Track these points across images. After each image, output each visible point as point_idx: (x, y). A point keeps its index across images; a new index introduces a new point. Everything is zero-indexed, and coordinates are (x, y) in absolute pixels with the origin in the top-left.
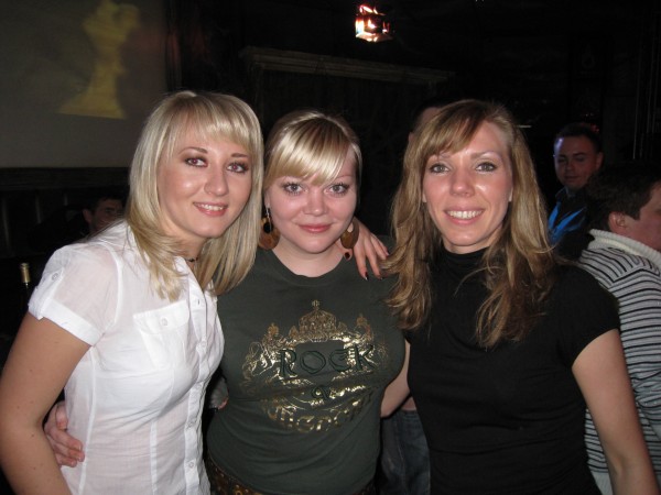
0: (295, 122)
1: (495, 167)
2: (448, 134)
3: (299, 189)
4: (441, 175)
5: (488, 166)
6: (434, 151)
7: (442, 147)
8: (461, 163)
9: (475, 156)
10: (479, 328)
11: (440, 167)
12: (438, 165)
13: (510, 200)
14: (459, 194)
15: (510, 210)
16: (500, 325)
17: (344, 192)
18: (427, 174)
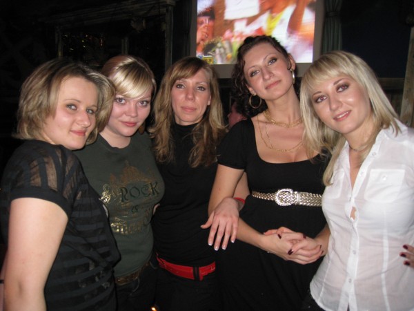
0: (121, 64)
1: (205, 89)
2: (187, 72)
3: (123, 101)
4: (181, 89)
5: (202, 88)
6: (179, 78)
7: (183, 77)
8: (191, 85)
9: (197, 83)
10: (190, 159)
11: (180, 86)
12: (179, 85)
13: (209, 104)
14: (189, 99)
15: (208, 108)
16: (200, 158)
17: (146, 106)
18: (174, 88)
